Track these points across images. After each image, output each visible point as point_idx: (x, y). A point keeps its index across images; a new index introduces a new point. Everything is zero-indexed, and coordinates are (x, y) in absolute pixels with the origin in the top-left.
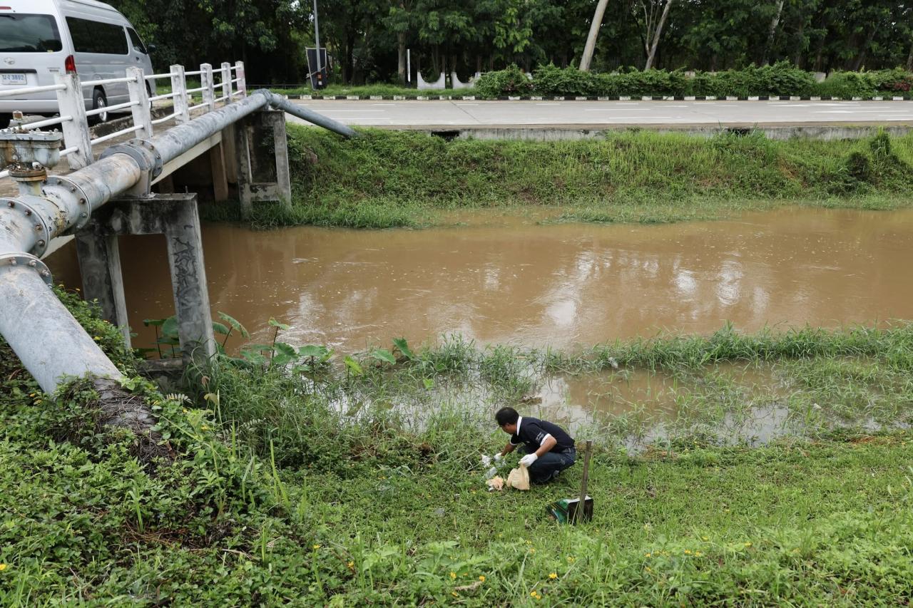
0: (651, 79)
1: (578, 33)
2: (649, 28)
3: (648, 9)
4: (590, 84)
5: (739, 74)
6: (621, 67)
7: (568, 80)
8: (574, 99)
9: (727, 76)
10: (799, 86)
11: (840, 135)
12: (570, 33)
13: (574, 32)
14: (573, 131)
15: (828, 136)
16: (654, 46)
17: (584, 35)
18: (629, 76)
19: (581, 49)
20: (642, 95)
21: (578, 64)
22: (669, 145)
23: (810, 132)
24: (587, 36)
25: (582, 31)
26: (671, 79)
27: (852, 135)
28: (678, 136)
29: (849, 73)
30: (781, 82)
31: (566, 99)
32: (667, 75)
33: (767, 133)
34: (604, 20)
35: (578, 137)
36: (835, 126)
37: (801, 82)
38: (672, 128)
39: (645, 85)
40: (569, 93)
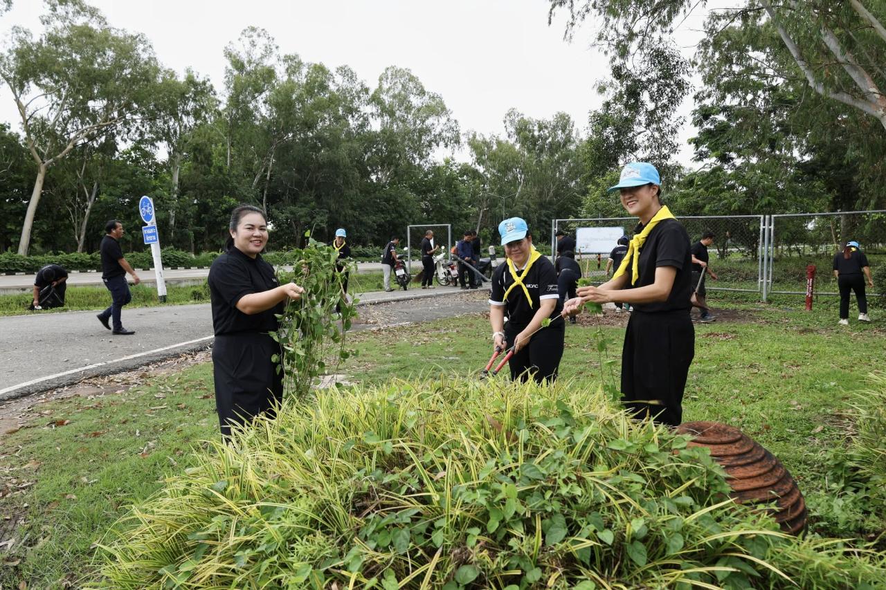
0: (76, 259)
1: (13, 228)
2: (76, 224)
3: (73, 212)
4: (27, 263)
5: (141, 254)
6: (51, 252)
7: (7, 261)
8: (14, 274)
9: (133, 256)
10: (182, 261)
11: (190, 284)
12: (6, 228)
13: (9, 227)
14: (14, 289)
15: (183, 285)
16: (82, 237)
17: (18, 229)
18: (59, 257)
19: (17, 239)
20: (71, 269)
21: (16, 251)
22: (83, 293)
23: (172, 283)
24: (21, 230)
25: (17, 226)
26: (92, 258)
27: (196, 283)
28: (89, 289)
29: (213, 253)
30: (169, 259)
31: (7, 274)
32: (88, 256)
33: (147, 285)
34: (36, 218)
35: (18, 293)
36: (186, 280)
37: (183, 258)
38: (85, 285)
39: (72, 263)
40: (9, 270)
